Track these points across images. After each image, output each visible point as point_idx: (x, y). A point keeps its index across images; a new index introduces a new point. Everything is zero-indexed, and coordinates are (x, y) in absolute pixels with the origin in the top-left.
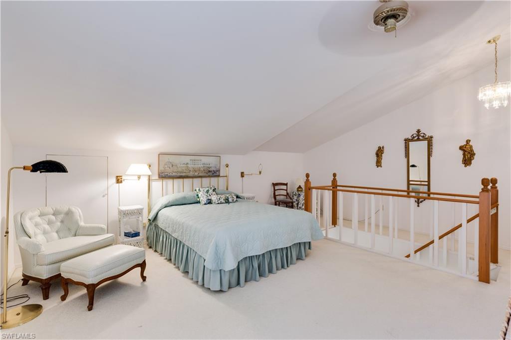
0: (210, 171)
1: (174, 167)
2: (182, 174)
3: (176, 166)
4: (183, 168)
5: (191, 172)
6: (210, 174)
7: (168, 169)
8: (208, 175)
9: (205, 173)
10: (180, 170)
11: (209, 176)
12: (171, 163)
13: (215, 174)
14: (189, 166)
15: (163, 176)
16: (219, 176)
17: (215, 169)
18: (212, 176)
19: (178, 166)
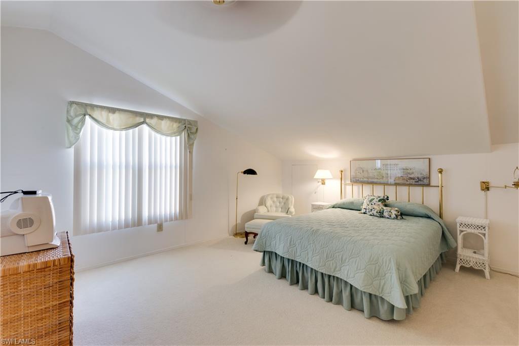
0: (411, 178)
1: (364, 173)
2: (373, 180)
3: (367, 171)
4: (375, 174)
5: (384, 179)
6: (413, 182)
7: (359, 174)
8: (408, 183)
9: (404, 179)
10: (371, 175)
11: (410, 185)
12: (362, 168)
13: (421, 183)
14: (382, 172)
15: (355, 181)
16: (428, 185)
17: (420, 176)
18: (415, 185)
19: (369, 171)
